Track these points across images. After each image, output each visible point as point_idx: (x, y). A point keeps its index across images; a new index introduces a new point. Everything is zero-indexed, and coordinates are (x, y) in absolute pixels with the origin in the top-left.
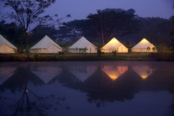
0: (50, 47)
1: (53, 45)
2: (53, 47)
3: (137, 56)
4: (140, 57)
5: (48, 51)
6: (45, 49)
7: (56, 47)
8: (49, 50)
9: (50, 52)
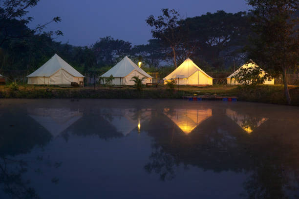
0: (56, 75)
1: (62, 70)
2: (62, 74)
3: (212, 92)
4: (216, 93)
5: (53, 81)
6: (44, 77)
7: (67, 75)
8: (53, 79)
9: (56, 83)
